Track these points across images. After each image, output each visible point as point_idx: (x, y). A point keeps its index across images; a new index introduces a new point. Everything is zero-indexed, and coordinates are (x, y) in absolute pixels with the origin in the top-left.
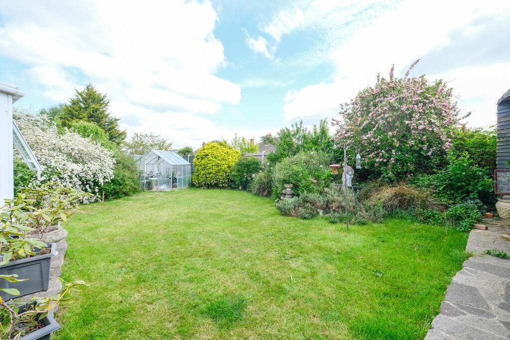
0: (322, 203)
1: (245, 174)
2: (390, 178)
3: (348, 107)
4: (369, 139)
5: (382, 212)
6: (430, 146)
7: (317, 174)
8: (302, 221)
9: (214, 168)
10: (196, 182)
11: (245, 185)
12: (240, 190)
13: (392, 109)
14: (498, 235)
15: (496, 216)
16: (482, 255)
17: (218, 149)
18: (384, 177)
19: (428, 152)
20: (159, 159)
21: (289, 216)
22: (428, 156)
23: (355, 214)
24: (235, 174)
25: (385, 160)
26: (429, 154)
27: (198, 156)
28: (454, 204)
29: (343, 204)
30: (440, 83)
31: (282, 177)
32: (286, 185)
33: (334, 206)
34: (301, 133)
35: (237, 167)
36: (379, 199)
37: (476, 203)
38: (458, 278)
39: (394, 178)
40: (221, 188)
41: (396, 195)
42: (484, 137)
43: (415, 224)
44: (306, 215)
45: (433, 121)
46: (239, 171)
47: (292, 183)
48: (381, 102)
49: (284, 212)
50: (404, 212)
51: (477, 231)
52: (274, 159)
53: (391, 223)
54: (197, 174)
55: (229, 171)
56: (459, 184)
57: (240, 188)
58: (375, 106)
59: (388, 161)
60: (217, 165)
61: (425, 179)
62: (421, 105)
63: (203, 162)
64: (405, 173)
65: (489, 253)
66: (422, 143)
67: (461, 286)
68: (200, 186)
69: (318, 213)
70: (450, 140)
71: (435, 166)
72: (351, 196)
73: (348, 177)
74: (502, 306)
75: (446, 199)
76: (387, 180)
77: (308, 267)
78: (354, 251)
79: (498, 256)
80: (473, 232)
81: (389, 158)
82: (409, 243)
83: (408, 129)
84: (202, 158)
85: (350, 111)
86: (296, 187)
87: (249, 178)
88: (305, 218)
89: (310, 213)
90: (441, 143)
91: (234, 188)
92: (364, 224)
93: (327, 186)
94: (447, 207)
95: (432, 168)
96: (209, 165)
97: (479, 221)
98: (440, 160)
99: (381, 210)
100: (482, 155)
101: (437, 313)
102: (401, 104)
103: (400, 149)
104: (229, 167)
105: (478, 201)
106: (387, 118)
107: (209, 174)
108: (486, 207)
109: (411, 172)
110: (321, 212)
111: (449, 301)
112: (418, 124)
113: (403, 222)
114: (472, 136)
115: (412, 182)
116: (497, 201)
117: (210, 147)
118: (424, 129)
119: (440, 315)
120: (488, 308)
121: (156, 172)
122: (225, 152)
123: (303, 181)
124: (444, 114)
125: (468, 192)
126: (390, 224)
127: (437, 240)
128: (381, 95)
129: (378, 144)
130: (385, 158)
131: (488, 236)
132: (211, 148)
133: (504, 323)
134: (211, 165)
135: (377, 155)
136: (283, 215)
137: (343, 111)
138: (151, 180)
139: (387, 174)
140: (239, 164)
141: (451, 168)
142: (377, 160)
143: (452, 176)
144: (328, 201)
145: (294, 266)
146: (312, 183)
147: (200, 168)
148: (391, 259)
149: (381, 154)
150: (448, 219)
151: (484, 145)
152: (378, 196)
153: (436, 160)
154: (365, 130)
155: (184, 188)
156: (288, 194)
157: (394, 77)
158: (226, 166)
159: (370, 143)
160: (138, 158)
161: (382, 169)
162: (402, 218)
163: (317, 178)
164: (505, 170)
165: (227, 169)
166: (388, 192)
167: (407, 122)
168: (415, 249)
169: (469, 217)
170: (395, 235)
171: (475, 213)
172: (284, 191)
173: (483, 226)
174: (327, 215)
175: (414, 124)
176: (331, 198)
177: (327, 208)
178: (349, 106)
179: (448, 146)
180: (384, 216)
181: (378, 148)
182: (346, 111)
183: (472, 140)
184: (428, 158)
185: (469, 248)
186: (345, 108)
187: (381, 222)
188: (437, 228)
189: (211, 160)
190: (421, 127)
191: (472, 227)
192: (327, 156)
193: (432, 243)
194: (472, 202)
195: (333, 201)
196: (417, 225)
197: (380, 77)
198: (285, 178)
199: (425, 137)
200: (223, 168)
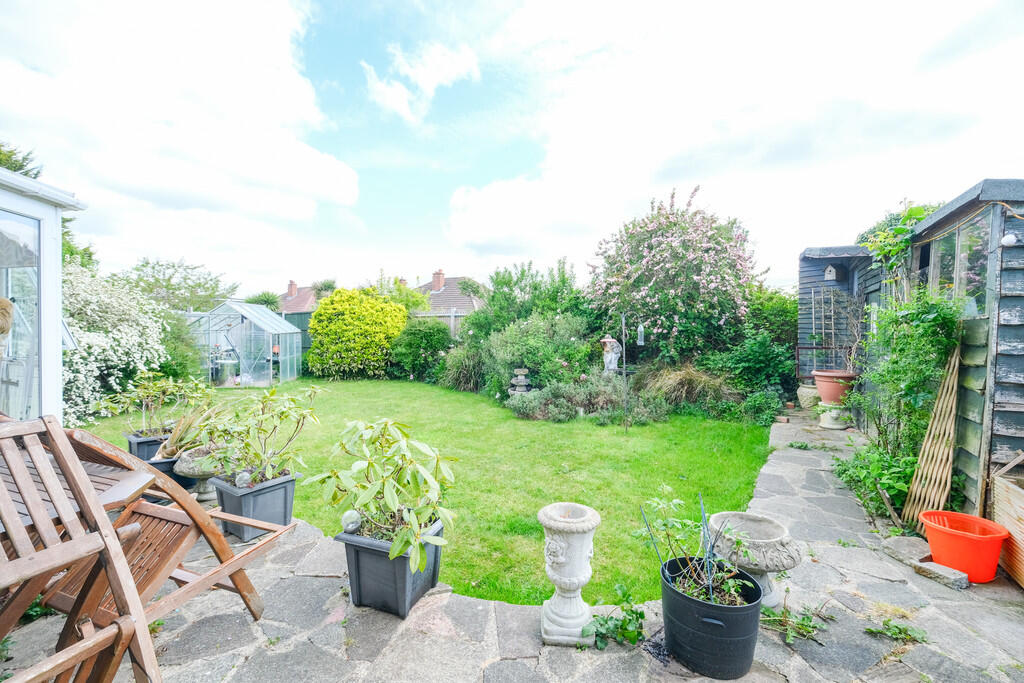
0: (583, 397)
1: (422, 351)
2: (671, 357)
3: (608, 246)
4: (643, 298)
5: (666, 406)
6: (722, 312)
7: (566, 351)
8: (556, 425)
9: (357, 340)
10: (315, 366)
11: (422, 372)
12: (411, 381)
13: (675, 256)
14: (799, 427)
15: (798, 406)
16: (785, 448)
17: (361, 302)
18: (664, 357)
19: (719, 320)
20: (243, 322)
21: (534, 420)
22: (719, 325)
23: (630, 410)
24: (404, 350)
25: (665, 331)
26: (721, 323)
27: (321, 315)
28: (752, 392)
29: (614, 397)
30: (734, 222)
31: (509, 358)
32: (517, 371)
33: (601, 400)
34: (527, 281)
35: (407, 339)
36: (659, 389)
37: (777, 390)
38: (765, 469)
39: (677, 358)
40: (369, 378)
41: (681, 384)
42: (785, 301)
43: (708, 421)
44: (562, 417)
45: (727, 278)
46: (410, 345)
47: (526, 367)
48: (660, 244)
49: (524, 414)
50: (692, 406)
51: (778, 424)
52: (484, 326)
53: (678, 421)
54: (318, 351)
55: (387, 345)
56: (758, 366)
57: (412, 377)
58: (650, 248)
59: (669, 333)
60: (365, 335)
61: (717, 359)
62: (712, 253)
63: (332, 327)
64: (691, 350)
65: (792, 446)
66: (712, 306)
67: (769, 475)
68: (325, 375)
69: (576, 412)
70: (746, 303)
71: (728, 340)
72: (622, 384)
73: (611, 357)
74: (804, 487)
75: (742, 386)
76: (668, 360)
77: (598, 478)
78: (645, 458)
79: (799, 448)
80: (774, 426)
81: (671, 327)
82: (707, 443)
83: (696, 286)
84: (330, 320)
85: (612, 252)
86: (533, 373)
87: (430, 359)
88: (560, 421)
89: (567, 414)
90: (735, 307)
91: (398, 378)
92: (644, 424)
93: (584, 372)
94: (744, 397)
95: (724, 343)
96: (346, 334)
97: (780, 413)
98: (735, 332)
99: (664, 403)
100: (782, 325)
101: (751, 497)
102: (687, 250)
103: (685, 315)
104: (388, 338)
105: (780, 387)
106: (668, 270)
107: (347, 350)
108: (787, 395)
109: (698, 348)
110: (581, 411)
111: (760, 487)
112: (708, 281)
113: (693, 420)
114: (771, 299)
115: (700, 363)
116: (799, 386)
117: (345, 298)
118: (716, 288)
119: (754, 499)
120: (793, 489)
121: (225, 347)
122: (379, 308)
123: (547, 364)
124: (739, 267)
125: (768, 377)
126: (678, 423)
127: (736, 438)
128: (659, 233)
129: (657, 306)
130: (665, 328)
131: (790, 429)
132: (348, 301)
133: (806, 498)
134: (351, 334)
135: (654, 324)
136: (523, 419)
137: (601, 251)
138: (222, 365)
139: (668, 352)
140: (409, 333)
141: (748, 343)
142: (655, 331)
143: (750, 354)
144: (590, 394)
145: (579, 478)
146: (562, 367)
147: (326, 340)
148: (691, 463)
149: (659, 322)
150: (746, 412)
151: (784, 312)
152: (658, 385)
153: (728, 332)
154: (637, 284)
155: (292, 378)
156: (521, 386)
157: (676, 207)
158: (382, 336)
159: (645, 305)
160: (194, 319)
161: (661, 343)
162: (690, 414)
163: (568, 358)
164: (806, 346)
165: (384, 342)
166: (670, 379)
167: (695, 278)
168: (715, 450)
169: (769, 408)
170: (687, 436)
171: (776, 404)
172: (513, 381)
173: (785, 418)
174: (592, 415)
175: (704, 281)
176: (593, 389)
177: (590, 405)
178: (610, 244)
179: (743, 311)
180: (668, 413)
181: (656, 312)
182: (605, 252)
183: (771, 304)
184: (719, 328)
185: (772, 442)
186: (603, 247)
187: (665, 421)
188: (734, 424)
189: (350, 324)
190: (713, 285)
191: (774, 421)
192: (580, 323)
193: (732, 443)
194: (773, 388)
195: (598, 395)
196: (710, 423)
197: (656, 205)
198: (514, 358)
199: (716, 299)
200: (377, 340)
